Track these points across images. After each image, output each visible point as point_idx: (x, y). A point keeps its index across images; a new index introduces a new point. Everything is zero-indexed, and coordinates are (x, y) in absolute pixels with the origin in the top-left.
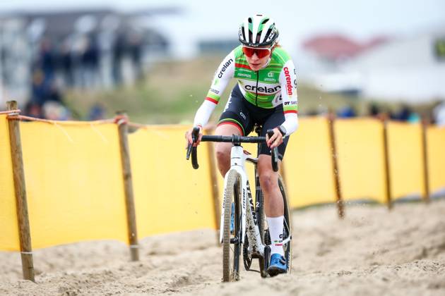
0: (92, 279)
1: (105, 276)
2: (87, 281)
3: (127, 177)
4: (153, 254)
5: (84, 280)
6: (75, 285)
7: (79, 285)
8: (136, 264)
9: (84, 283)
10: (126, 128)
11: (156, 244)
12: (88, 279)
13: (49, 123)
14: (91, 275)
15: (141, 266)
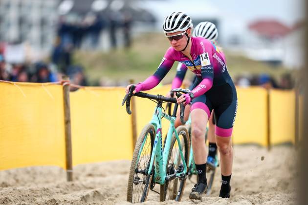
0: (33, 194)
1: (43, 192)
2: (28, 195)
3: (67, 122)
4: (90, 175)
5: (27, 194)
6: (19, 198)
7: (22, 198)
8: (70, 183)
9: (26, 196)
10: (69, 88)
11: (95, 168)
12: (29, 193)
13: (10, 83)
14: (32, 191)
15: (73, 185)
